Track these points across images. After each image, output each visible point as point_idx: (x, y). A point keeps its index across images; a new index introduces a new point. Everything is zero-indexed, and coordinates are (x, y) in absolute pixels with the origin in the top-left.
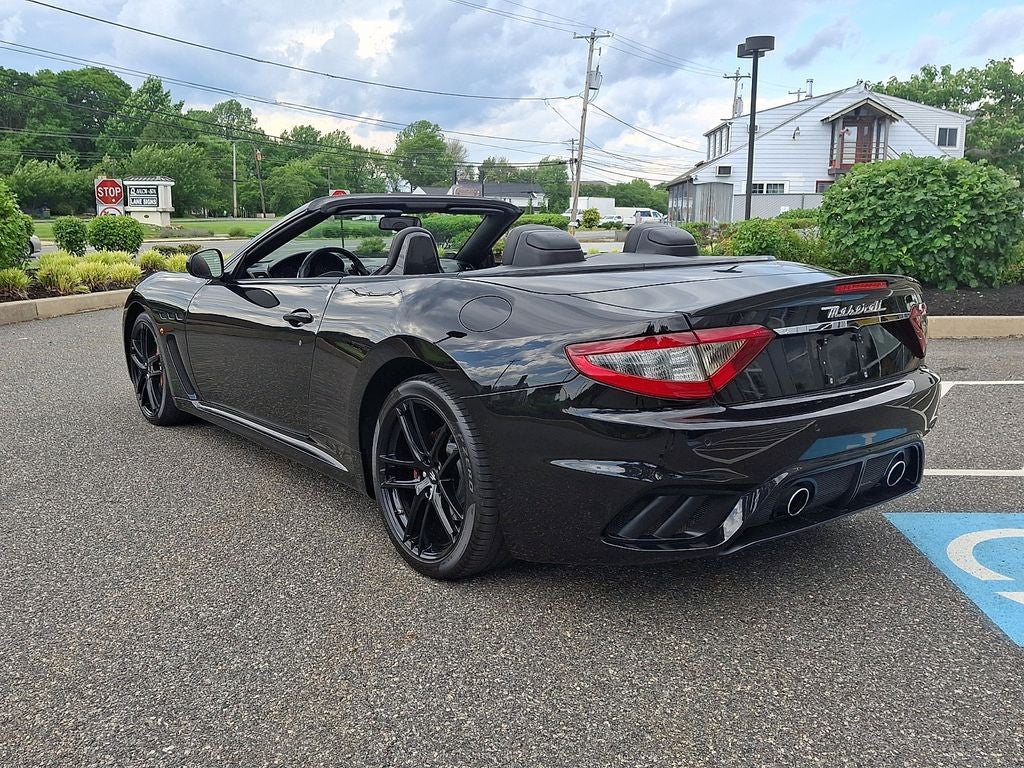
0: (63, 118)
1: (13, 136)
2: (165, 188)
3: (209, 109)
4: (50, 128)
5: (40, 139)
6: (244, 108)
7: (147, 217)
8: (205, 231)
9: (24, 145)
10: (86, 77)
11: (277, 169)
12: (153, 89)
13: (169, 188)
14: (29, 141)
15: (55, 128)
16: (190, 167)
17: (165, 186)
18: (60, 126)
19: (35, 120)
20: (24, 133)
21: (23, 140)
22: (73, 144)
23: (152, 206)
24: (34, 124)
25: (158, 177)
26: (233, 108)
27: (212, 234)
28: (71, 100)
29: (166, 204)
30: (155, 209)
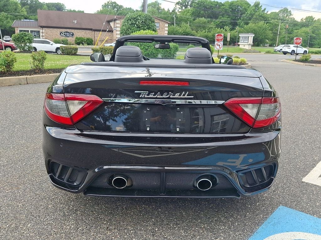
0: (229, 15)
1: (215, 21)
2: (251, 37)
3: (277, 11)
4: (225, 19)
5: (221, 22)
6: (289, 10)
7: (244, 46)
8: (258, 51)
9: (217, 24)
10: (238, 3)
11: (296, 31)
12: (257, 5)
13: (253, 37)
14: (218, 23)
15: (226, 19)
16: (263, 30)
17: (251, 36)
18: (228, 18)
19: (221, 16)
20: (217, 20)
21: (217, 23)
22: (231, 23)
23: (246, 43)
24: (221, 17)
25: (250, 34)
26: (285, 11)
27: (260, 52)
28: (232, 9)
29: (251, 42)
30: (247, 44)
